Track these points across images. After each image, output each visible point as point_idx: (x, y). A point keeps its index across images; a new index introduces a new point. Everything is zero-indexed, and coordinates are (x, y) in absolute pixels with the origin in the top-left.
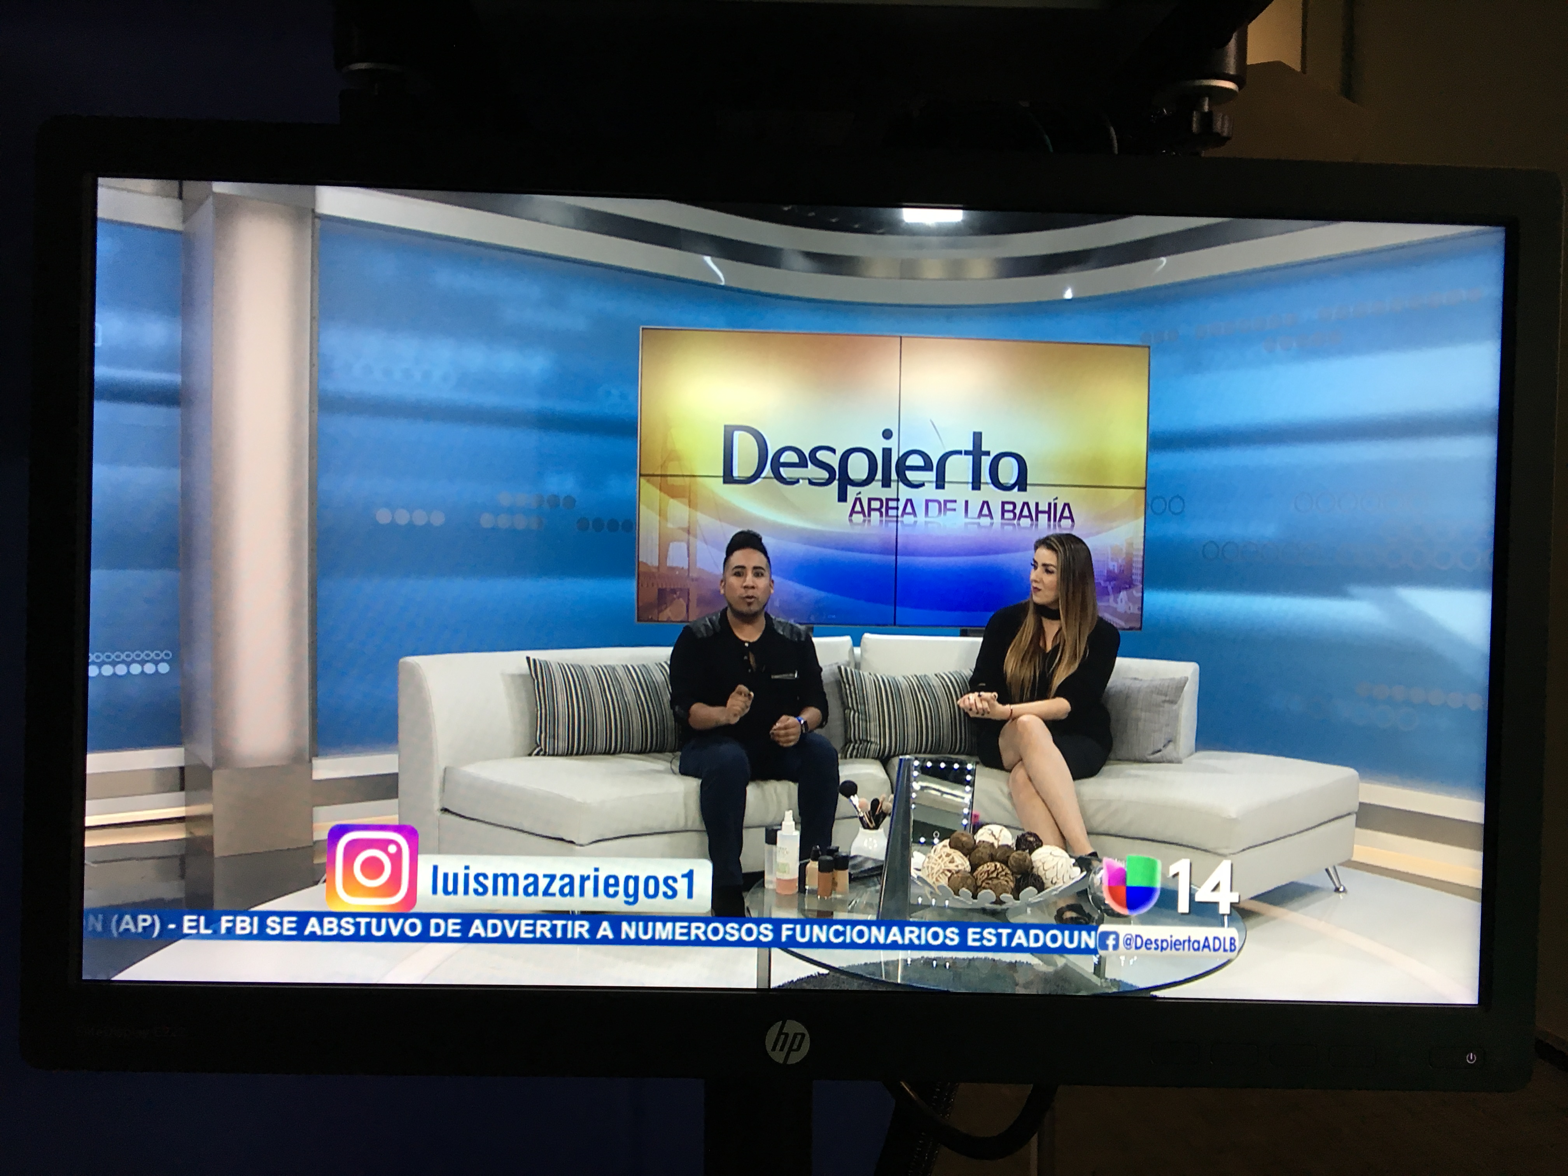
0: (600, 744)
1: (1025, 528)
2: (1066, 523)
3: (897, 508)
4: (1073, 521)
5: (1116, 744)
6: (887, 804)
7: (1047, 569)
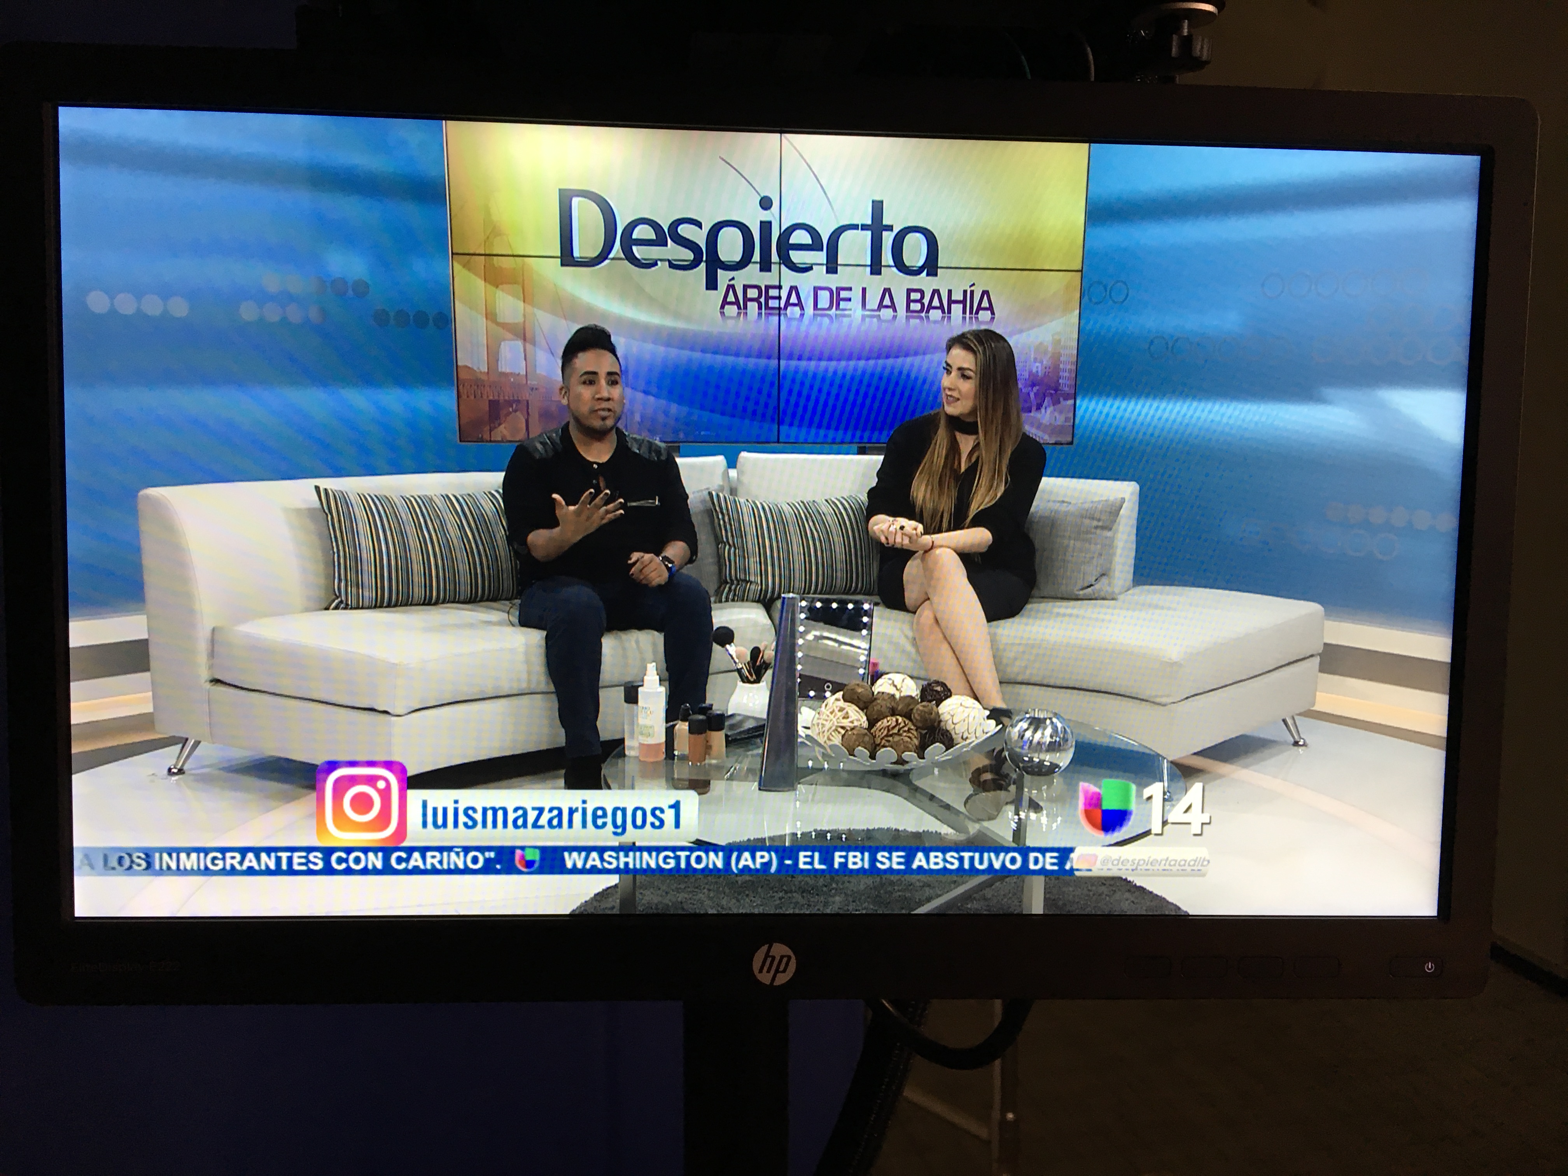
0: (418, 593)
1: (935, 322)
2: (985, 315)
4: (993, 313)
5: (1040, 578)
7: (963, 374)
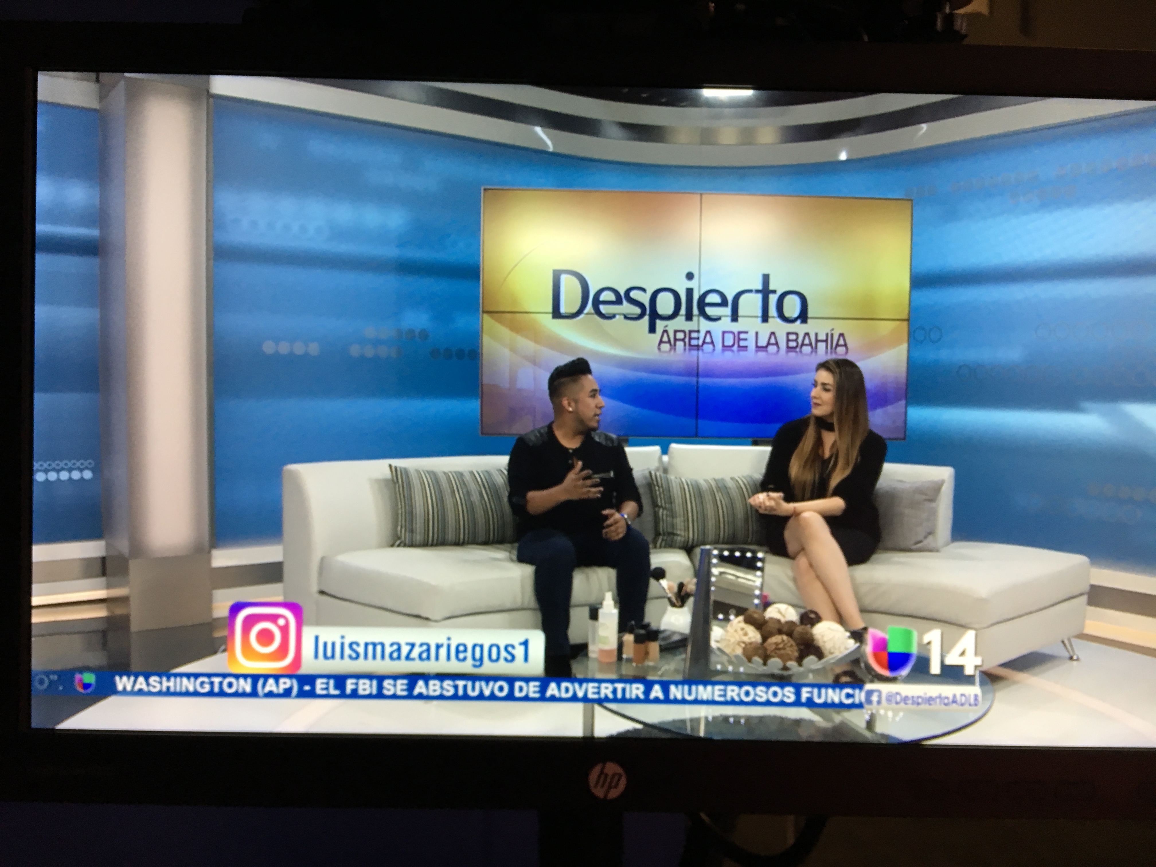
0: (451, 536)
1: (806, 355)
3: (698, 338)
4: (847, 348)
6: (691, 585)
7: (825, 388)
